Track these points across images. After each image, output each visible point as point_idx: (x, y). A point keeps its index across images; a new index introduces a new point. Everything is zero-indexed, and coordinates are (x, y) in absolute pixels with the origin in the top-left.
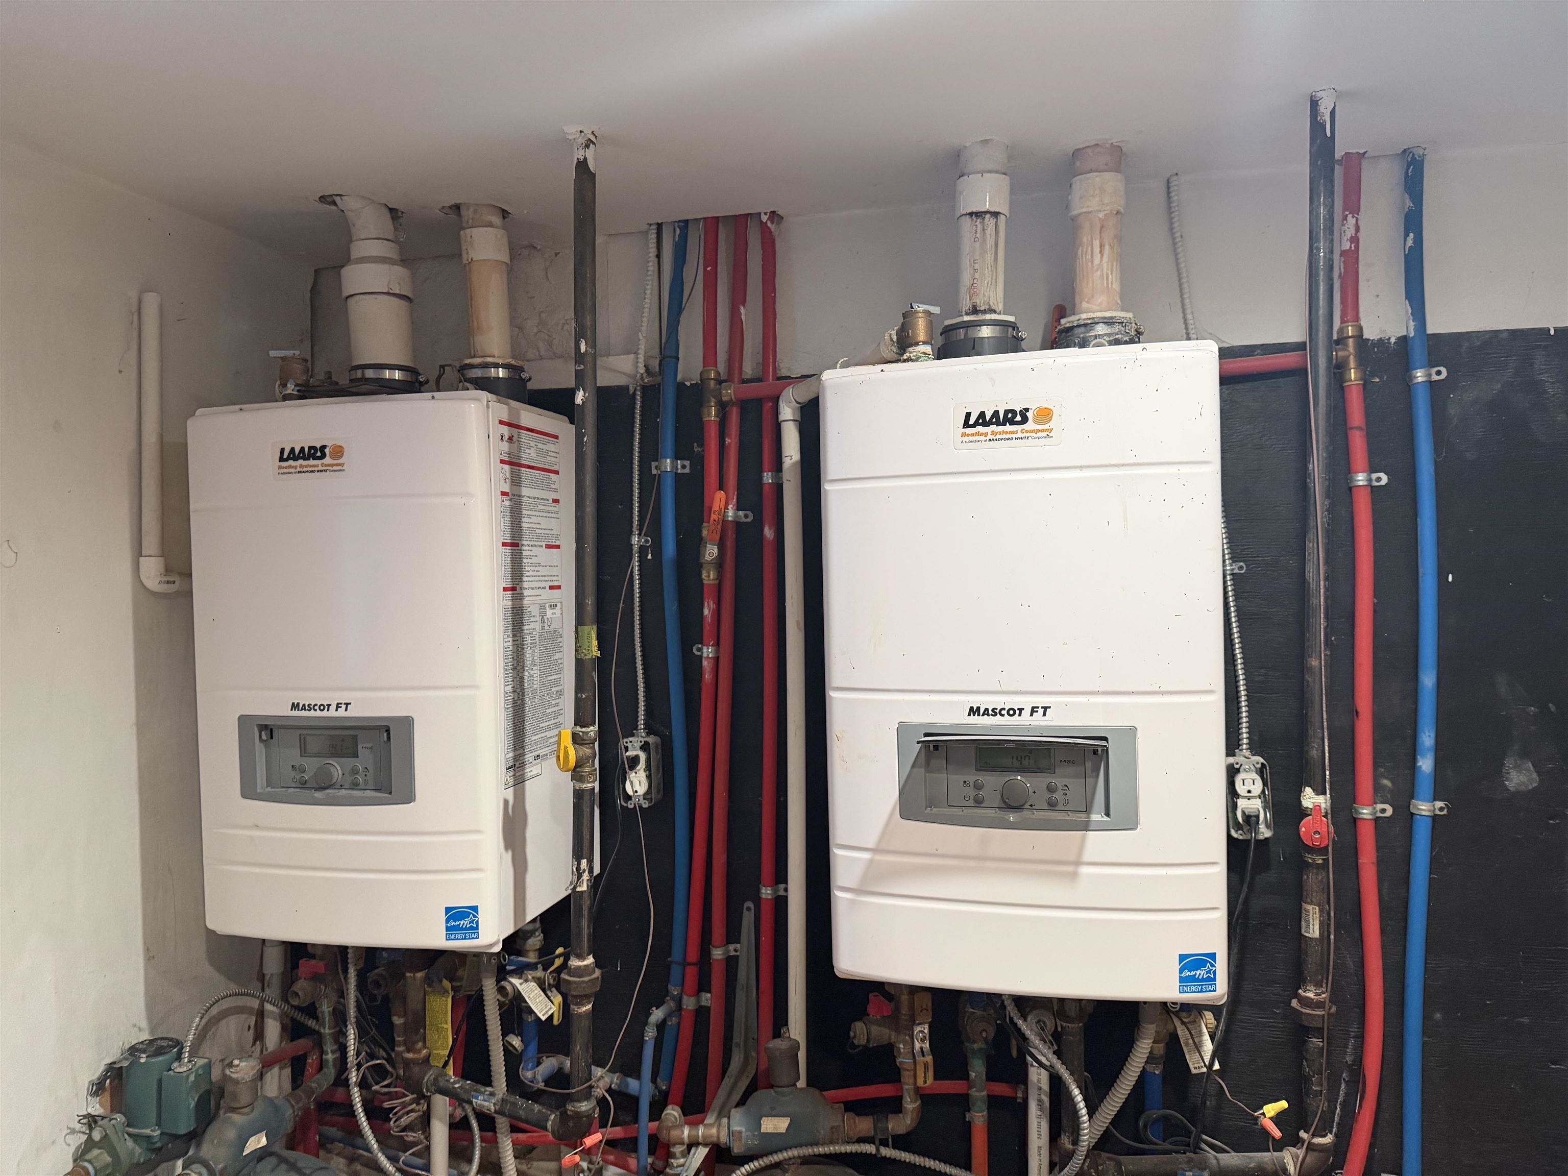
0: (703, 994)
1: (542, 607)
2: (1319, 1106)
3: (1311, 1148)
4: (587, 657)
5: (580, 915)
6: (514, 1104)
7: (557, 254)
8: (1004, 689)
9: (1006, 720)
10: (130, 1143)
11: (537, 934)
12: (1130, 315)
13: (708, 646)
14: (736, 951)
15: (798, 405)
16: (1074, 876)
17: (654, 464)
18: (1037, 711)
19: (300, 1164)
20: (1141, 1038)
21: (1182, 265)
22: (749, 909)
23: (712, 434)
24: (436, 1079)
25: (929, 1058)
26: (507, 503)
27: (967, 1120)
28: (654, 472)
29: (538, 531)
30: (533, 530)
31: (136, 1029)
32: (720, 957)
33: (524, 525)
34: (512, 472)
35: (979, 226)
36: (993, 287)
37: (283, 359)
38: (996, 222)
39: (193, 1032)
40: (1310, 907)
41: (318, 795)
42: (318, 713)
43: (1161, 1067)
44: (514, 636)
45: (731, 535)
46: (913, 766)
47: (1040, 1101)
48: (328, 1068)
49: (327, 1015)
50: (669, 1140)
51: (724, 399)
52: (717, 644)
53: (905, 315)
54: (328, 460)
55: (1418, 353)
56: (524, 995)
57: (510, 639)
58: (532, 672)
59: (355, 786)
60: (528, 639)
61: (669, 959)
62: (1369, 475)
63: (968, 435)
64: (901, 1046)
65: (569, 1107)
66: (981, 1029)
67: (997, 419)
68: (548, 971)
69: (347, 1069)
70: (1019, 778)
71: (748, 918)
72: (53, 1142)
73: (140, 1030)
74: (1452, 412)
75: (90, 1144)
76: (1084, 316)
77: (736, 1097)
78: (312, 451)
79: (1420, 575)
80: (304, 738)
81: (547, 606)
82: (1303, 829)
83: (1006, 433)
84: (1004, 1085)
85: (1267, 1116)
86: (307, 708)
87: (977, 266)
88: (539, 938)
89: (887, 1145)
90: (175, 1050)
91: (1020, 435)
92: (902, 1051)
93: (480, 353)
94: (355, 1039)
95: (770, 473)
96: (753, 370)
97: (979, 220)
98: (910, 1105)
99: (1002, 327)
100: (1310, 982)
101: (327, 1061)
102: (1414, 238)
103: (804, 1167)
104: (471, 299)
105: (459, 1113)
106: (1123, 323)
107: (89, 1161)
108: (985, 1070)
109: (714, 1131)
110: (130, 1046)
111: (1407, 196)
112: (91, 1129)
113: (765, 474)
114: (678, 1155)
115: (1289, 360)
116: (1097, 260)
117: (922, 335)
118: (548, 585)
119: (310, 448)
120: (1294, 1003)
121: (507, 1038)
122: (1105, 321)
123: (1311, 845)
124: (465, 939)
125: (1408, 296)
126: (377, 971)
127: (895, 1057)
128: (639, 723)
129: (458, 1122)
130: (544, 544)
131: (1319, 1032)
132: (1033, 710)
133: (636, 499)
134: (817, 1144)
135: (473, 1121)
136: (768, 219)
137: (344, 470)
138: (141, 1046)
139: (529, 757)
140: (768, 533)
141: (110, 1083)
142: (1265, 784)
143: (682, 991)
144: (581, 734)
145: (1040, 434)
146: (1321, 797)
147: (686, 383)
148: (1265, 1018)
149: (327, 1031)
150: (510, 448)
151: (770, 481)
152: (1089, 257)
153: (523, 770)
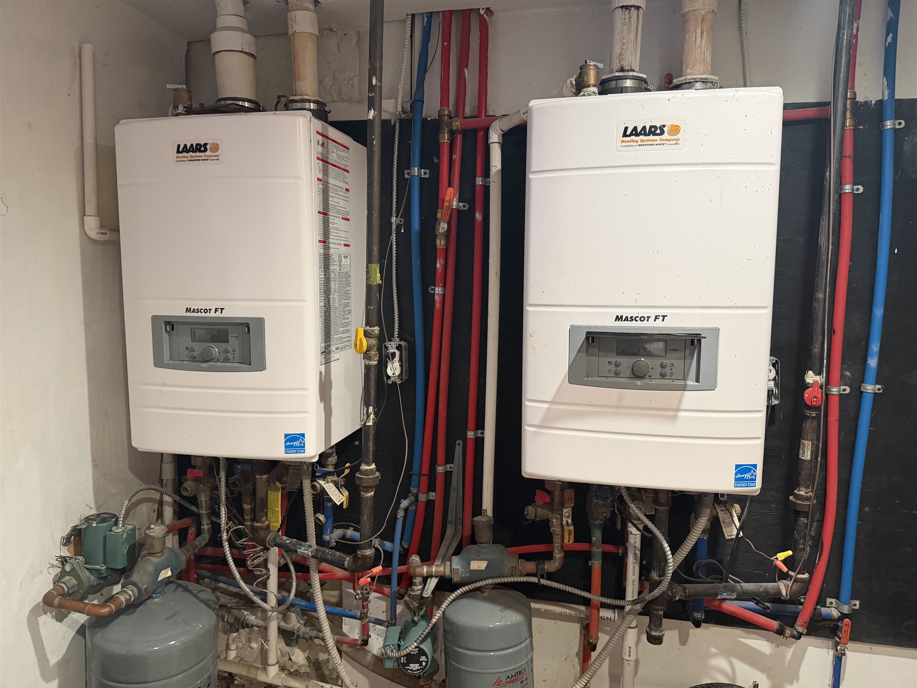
0: (431, 493)
1: (340, 256)
2: (803, 556)
3: (796, 580)
4: (373, 284)
5: (368, 440)
6: (323, 552)
7: (345, 34)
8: (639, 304)
9: (639, 324)
10: (88, 573)
11: (334, 455)
12: (717, 78)
13: (439, 287)
14: (451, 468)
15: (502, 133)
16: (675, 417)
17: (406, 172)
18: (659, 318)
19: (190, 588)
20: (701, 517)
21: (746, 51)
22: (459, 444)
23: (445, 151)
24: (274, 538)
25: (572, 528)
26: (321, 186)
27: (590, 565)
28: (407, 176)
29: (338, 208)
30: (335, 206)
31: (88, 508)
32: (441, 471)
33: (330, 202)
34: (323, 166)
35: (627, 15)
36: (634, 55)
37: (175, 90)
38: (638, 13)
39: (124, 509)
40: (806, 442)
41: (203, 365)
42: (203, 315)
43: (707, 535)
44: (325, 272)
45: (455, 218)
46: (578, 352)
47: (635, 554)
48: (204, 533)
49: (204, 502)
50: (415, 574)
51: (454, 128)
52: (444, 286)
53: (581, 68)
54: (208, 153)
55: (889, 110)
56: (327, 490)
57: (323, 274)
58: (334, 296)
59: (227, 360)
60: (332, 275)
61: (411, 472)
62: (853, 187)
63: (626, 142)
64: (555, 520)
65: (359, 552)
66: (602, 512)
67: (644, 132)
68: (341, 477)
69: (221, 531)
70: (643, 359)
71: (459, 450)
72: (41, 572)
73: (91, 508)
74: (906, 148)
75: (63, 573)
76: (689, 77)
77: (451, 551)
78: (198, 147)
79: (879, 248)
80: (194, 330)
81: (342, 256)
82: (807, 395)
83: (650, 141)
84: (611, 546)
85: (779, 559)
86: (196, 311)
87: (624, 41)
88: (335, 458)
89: (543, 578)
90: (114, 520)
91: (659, 142)
92: (555, 523)
93: (299, 93)
94: (225, 514)
95: (480, 179)
96: (471, 111)
97: (627, 11)
98: (558, 555)
99: (639, 81)
100: (803, 485)
101: (204, 529)
102: (893, 37)
103: (495, 591)
104: (294, 58)
105: (283, 562)
106: (713, 82)
107: (64, 583)
108: (601, 536)
109: (442, 569)
110: (84, 517)
111: (890, 10)
112: (63, 565)
113: (478, 179)
114: (418, 584)
115: (810, 113)
116: (698, 42)
117: (592, 81)
118: (343, 243)
119: (197, 145)
120: (791, 498)
121: (316, 516)
122: (702, 80)
123: (811, 405)
124: (297, 453)
125: (886, 74)
126: (234, 476)
127: (550, 527)
128: (395, 334)
129: (282, 566)
130: (341, 216)
131: (806, 514)
132: (656, 318)
133: (395, 193)
134: (503, 577)
135: (291, 566)
136: (485, 12)
137: (219, 159)
138: (92, 517)
139: (333, 348)
140: (478, 216)
141: (74, 538)
142: (777, 373)
143: (419, 490)
144: (370, 331)
145: (671, 142)
146: (818, 377)
147: (428, 119)
148: (765, 510)
149: (204, 512)
150: (323, 150)
151: (480, 183)
152: (693, 39)
153: (330, 355)
